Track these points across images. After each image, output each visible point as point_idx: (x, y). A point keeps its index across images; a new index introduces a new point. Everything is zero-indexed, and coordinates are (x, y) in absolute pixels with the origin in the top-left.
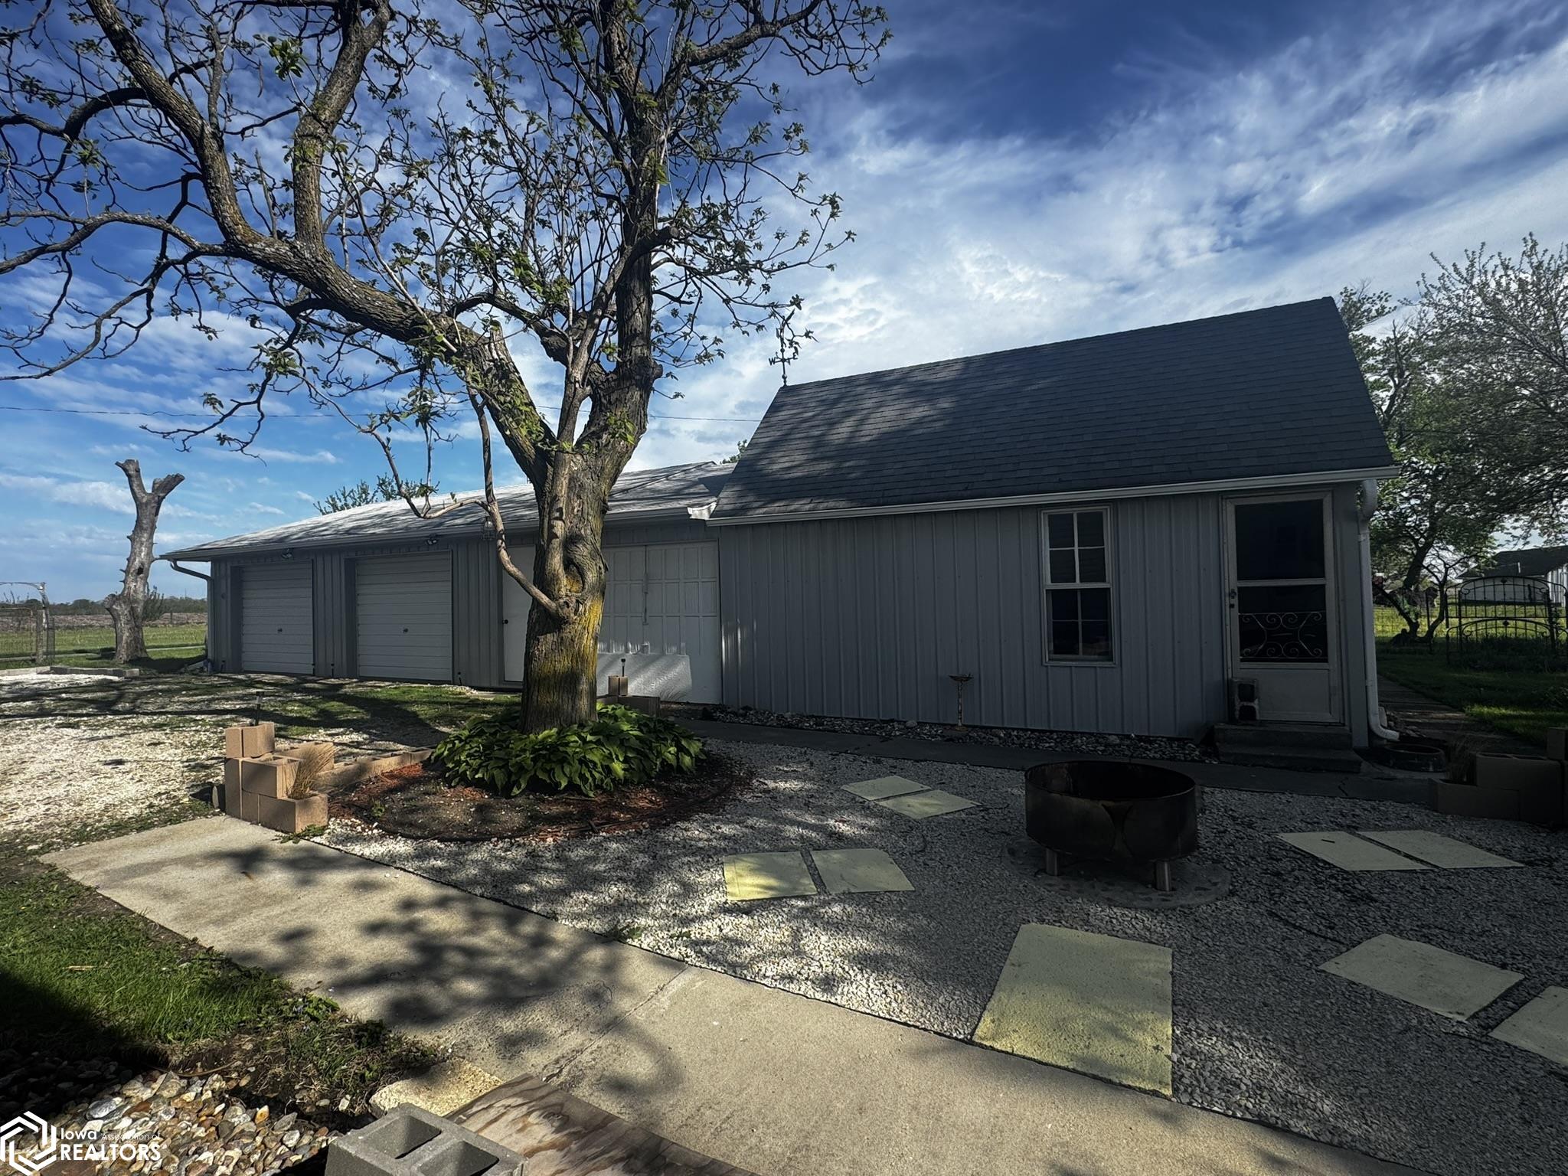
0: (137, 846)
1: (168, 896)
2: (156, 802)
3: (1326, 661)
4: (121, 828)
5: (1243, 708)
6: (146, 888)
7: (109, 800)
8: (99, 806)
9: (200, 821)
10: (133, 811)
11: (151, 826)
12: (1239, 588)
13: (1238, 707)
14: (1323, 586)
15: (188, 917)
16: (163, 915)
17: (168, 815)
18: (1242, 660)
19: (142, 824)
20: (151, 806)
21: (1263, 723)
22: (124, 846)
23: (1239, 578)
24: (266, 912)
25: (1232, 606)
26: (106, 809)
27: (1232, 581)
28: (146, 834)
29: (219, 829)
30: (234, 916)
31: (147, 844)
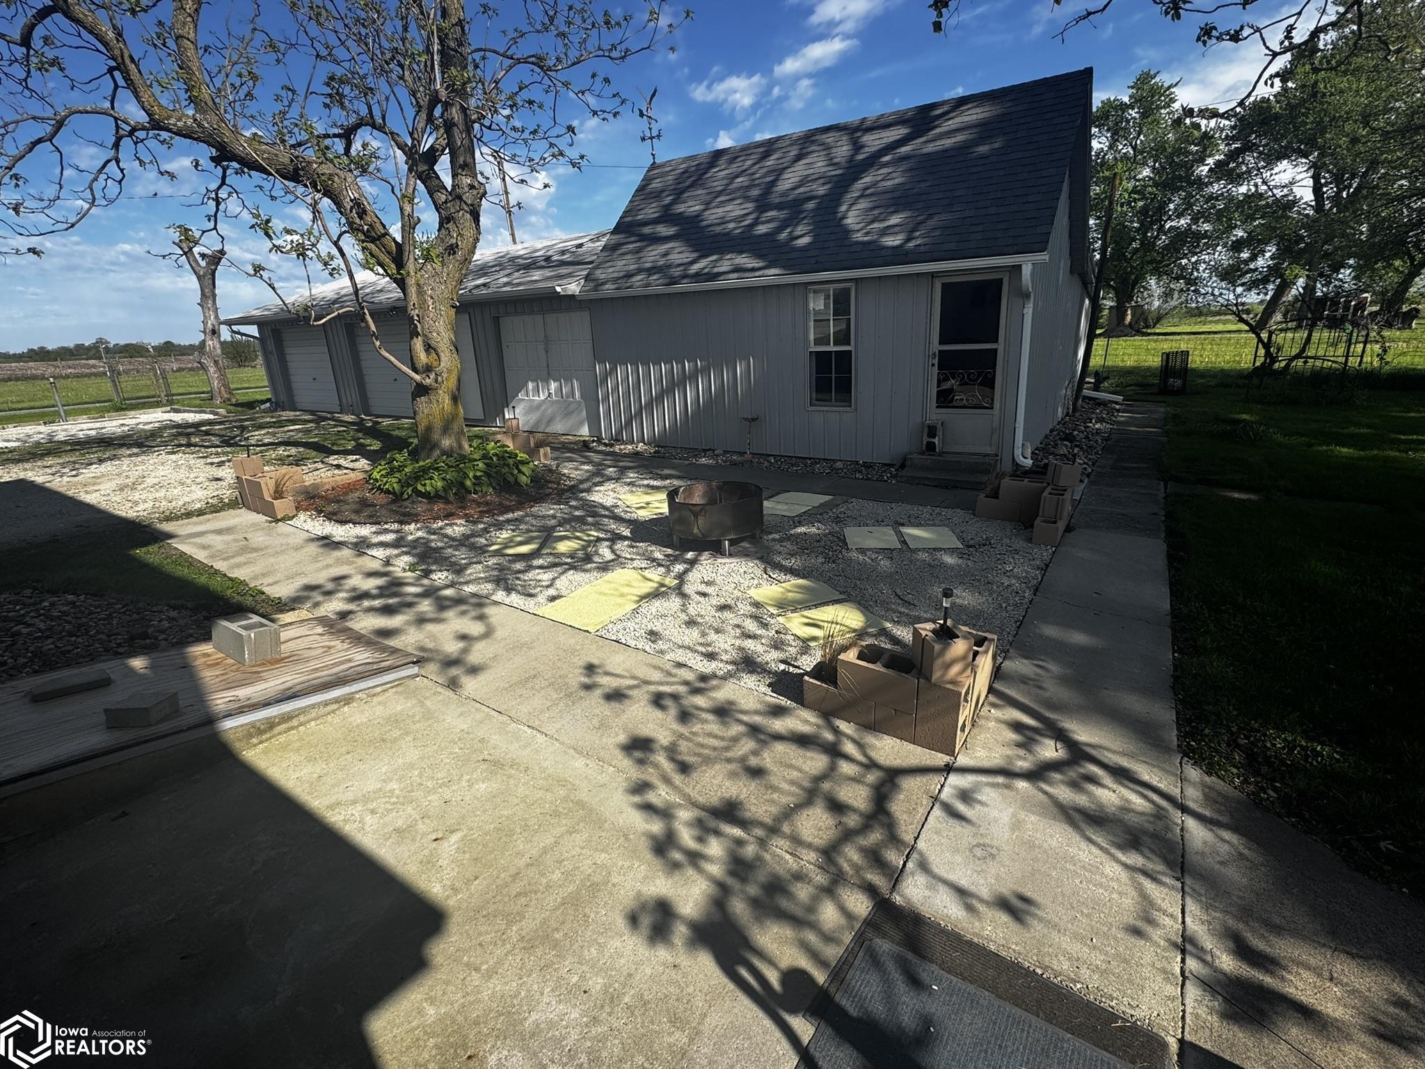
0: (195, 524)
1: (204, 547)
2: (210, 501)
3: (992, 408)
4: (189, 515)
5: (928, 442)
6: (194, 544)
7: (187, 499)
8: (181, 503)
9: (231, 511)
10: (198, 506)
11: (206, 514)
12: (940, 351)
13: (925, 443)
14: (995, 351)
15: (212, 557)
16: (201, 555)
17: (216, 508)
18: (937, 407)
19: (200, 513)
20: (208, 503)
21: (942, 453)
22: (188, 524)
23: (940, 343)
24: (249, 555)
25: (933, 365)
26: (184, 505)
27: (936, 346)
28: (201, 517)
29: (240, 515)
30: (233, 557)
31: (201, 523)
